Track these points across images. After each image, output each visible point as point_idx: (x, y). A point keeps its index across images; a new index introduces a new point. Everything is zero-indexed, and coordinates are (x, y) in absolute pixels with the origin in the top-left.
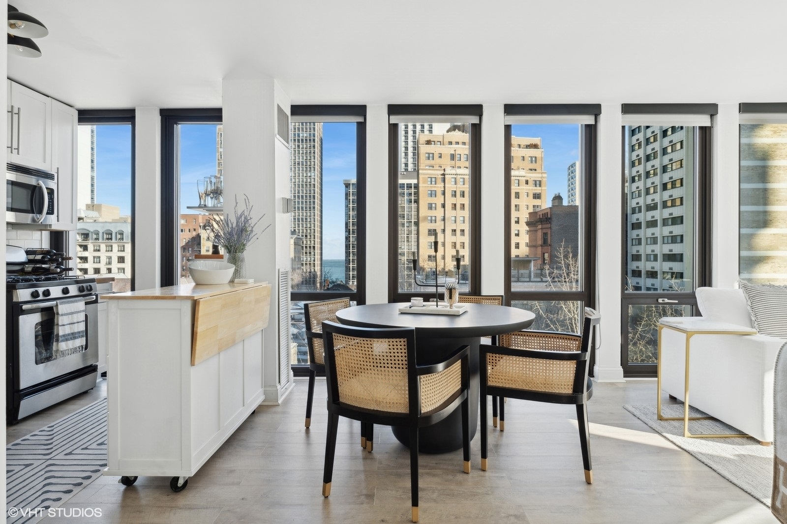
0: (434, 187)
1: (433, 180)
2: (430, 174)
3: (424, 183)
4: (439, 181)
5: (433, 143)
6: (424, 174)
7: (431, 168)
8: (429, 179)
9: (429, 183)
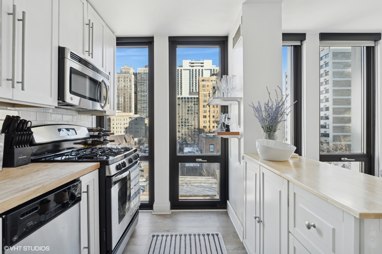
0: (206, 98)
1: (205, 95)
2: (204, 93)
3: (201, 97)
4: (208, 96)
5: (205, 81)
6: (201, 93)
7: (204, 91)
8: (204, 95)
9: (204, 97)
